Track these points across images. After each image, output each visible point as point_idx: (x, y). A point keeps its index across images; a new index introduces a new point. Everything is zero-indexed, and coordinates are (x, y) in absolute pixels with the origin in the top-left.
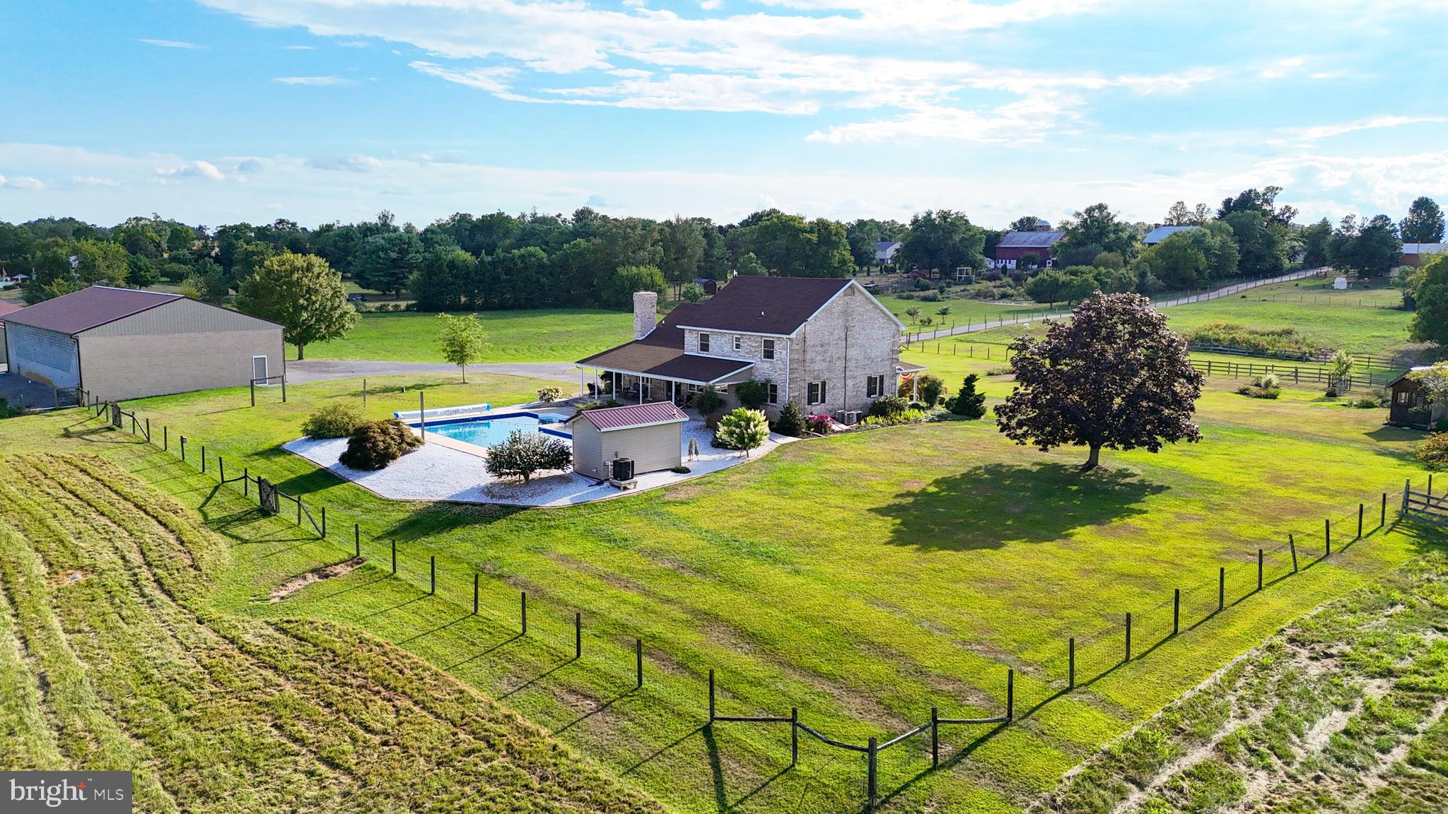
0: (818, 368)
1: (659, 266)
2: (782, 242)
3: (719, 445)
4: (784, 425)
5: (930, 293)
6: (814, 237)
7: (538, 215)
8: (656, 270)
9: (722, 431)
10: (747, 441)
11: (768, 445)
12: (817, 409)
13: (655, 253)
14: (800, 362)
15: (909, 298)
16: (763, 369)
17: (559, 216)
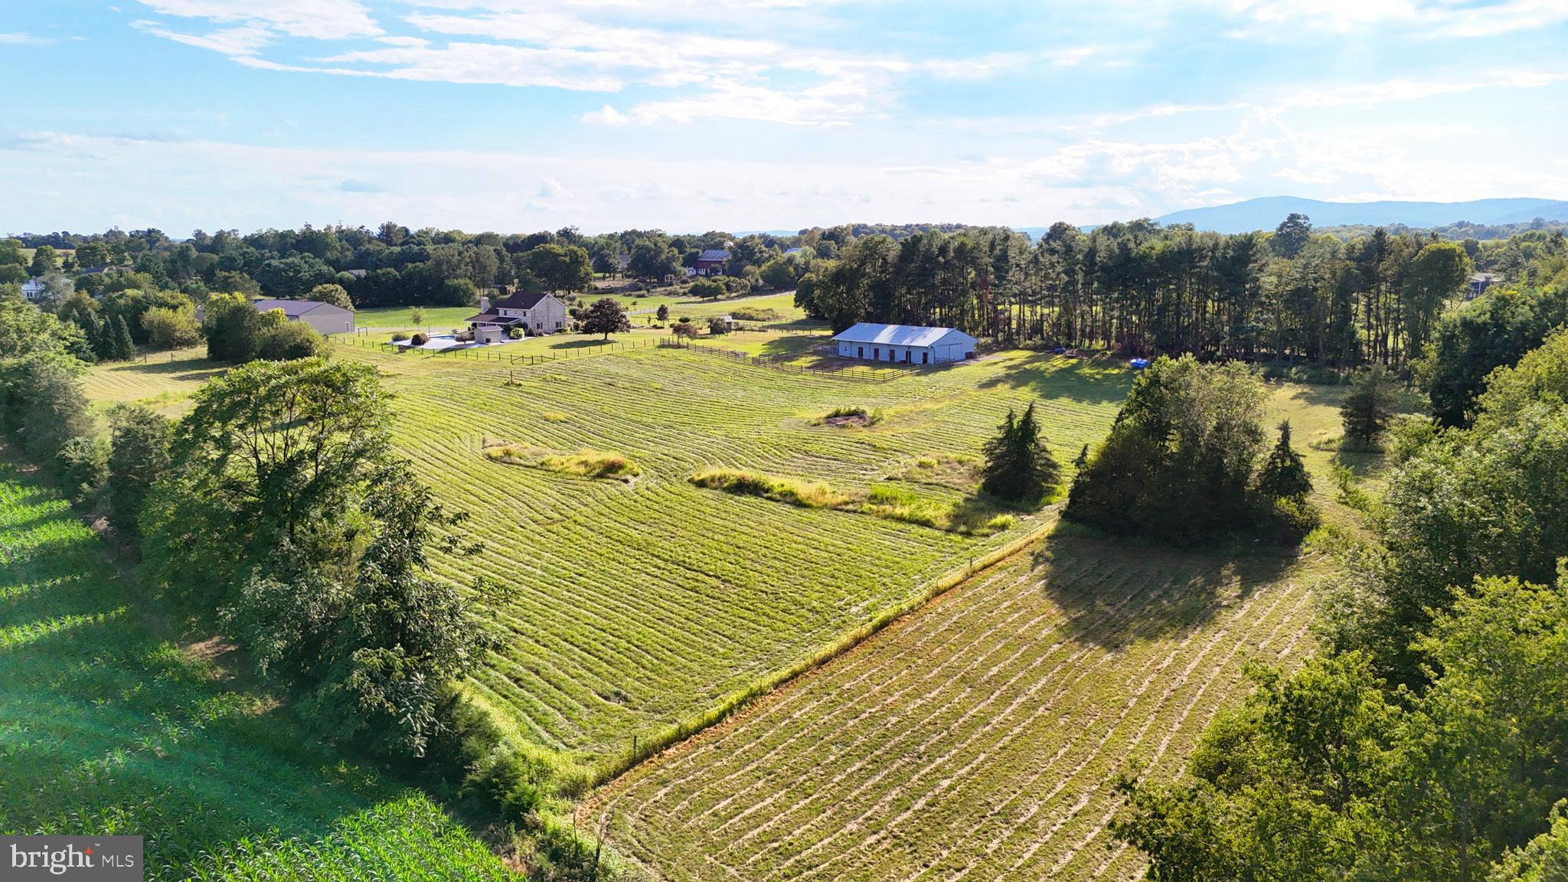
0: (540, 319)
1: (470, 278)
2: (548, 262)
3: (512, 338)
4: (530, 334)
5: (642, 292)
6: (567, 259)
7: (344, 228)
8: (468, 281)
9: (512, 334)
10: (519, 337)
11: (524, 338)
12: (540, 330)
13: (467, 270)
14: (533, 317)
15: (630, 295)
16: (523, 320)
17: (362, 227)
